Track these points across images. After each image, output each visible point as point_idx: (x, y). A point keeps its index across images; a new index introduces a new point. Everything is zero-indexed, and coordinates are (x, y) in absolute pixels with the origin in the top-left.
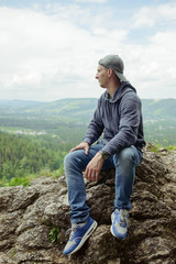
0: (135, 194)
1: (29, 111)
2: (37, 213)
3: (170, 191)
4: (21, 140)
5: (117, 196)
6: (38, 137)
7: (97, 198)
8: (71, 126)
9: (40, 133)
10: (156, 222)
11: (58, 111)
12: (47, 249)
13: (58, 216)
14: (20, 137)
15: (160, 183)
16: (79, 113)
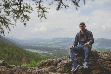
0: (90, 60)
1: (41, 43)
2: (62, 64)
3: (100, 61)
4: (37, 55)
5: (86, 58)
6: (44, 54)
7: (79, 59)
8: (59, 49)
9: (45, 53)
10: (96, 66)
11: (53, 43)
12: (66, 73)
13: (69, 63)
14: (37, 54)
15: (97, 59)
16: (62, 44)
